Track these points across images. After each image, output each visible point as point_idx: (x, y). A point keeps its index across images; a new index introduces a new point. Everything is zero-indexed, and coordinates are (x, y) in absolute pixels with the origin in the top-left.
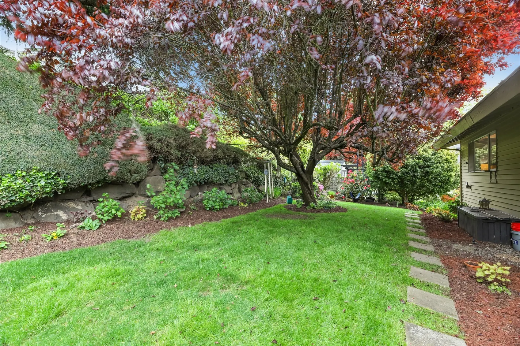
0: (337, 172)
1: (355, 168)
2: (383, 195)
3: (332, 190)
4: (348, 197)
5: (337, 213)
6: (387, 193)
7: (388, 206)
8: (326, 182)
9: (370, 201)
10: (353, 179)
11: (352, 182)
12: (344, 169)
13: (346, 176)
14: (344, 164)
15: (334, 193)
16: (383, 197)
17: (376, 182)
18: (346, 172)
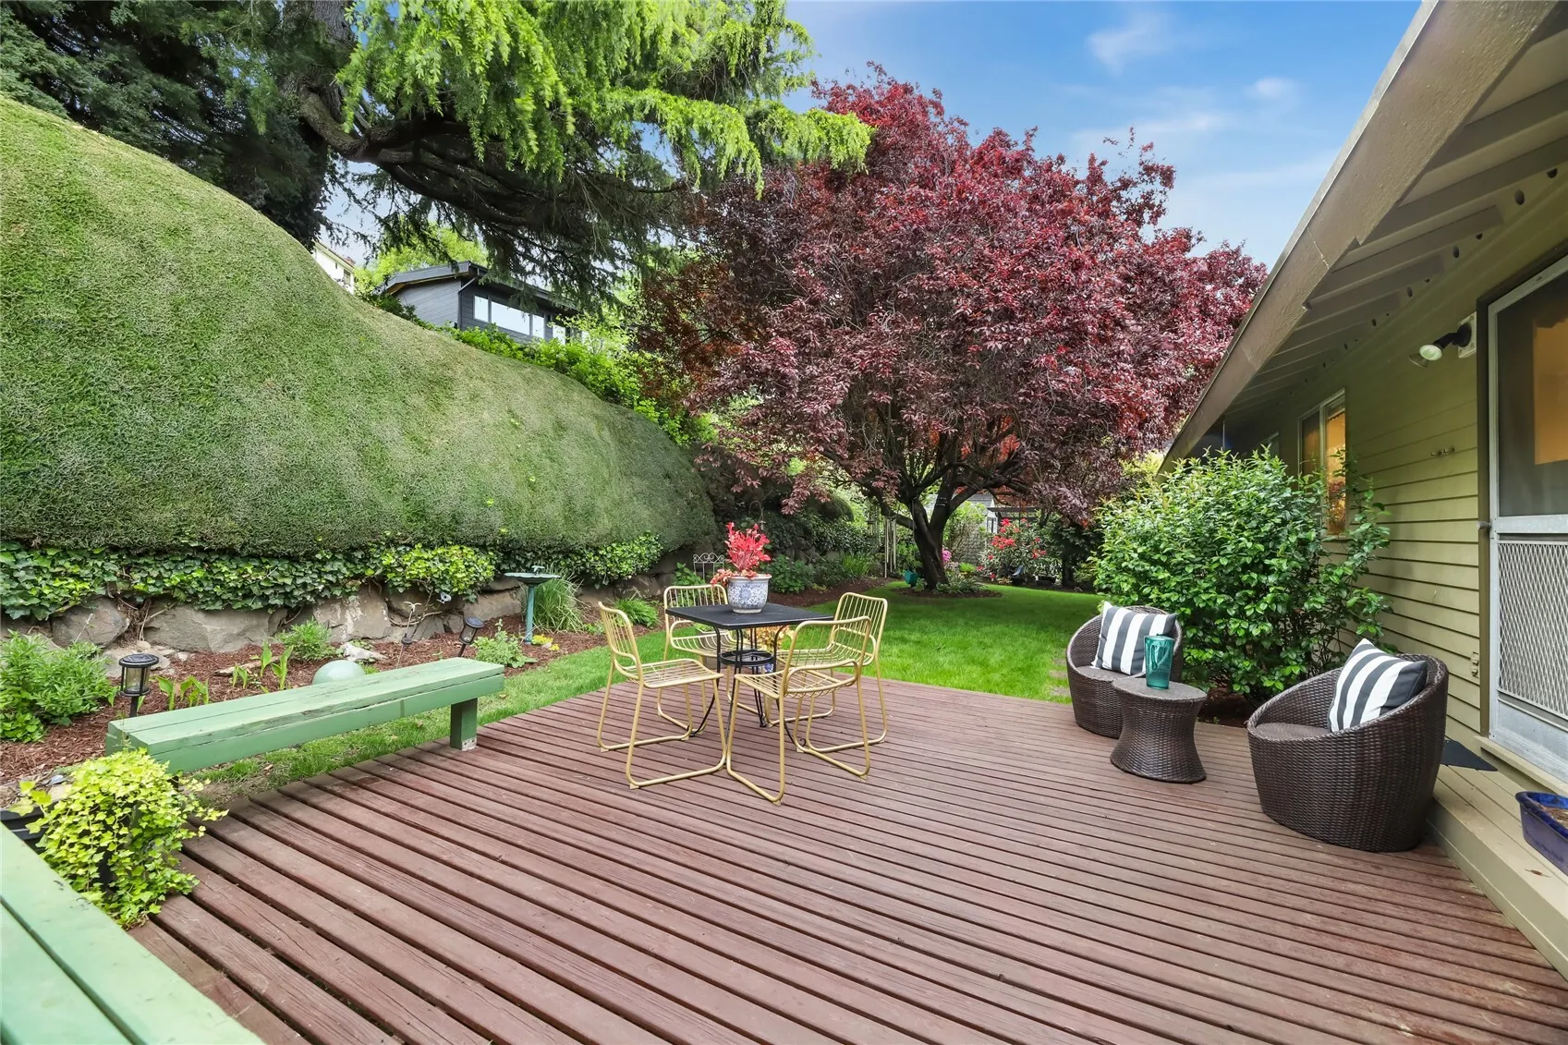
0: (978, 523)
1: (1017, 515)
2: (1072, 571)
3: (967, 561)
4: (1002, 576)
5: (987, 599)
6: (1079, 568)
7: (1079, 592)
8: (956, 544)
9: (1047, 582)
10: (1012, 539)
11: (1010, 546)
12: (992, 515)
13: (995, 531)
14: (993, 505)
15: (972, 568)
16: (1071, 575)
17: (1058, 544)
18: (996, 523)
